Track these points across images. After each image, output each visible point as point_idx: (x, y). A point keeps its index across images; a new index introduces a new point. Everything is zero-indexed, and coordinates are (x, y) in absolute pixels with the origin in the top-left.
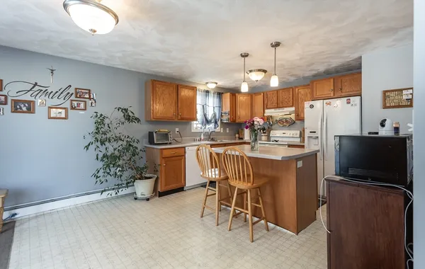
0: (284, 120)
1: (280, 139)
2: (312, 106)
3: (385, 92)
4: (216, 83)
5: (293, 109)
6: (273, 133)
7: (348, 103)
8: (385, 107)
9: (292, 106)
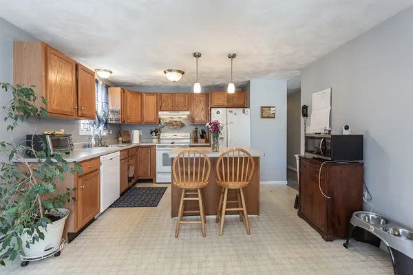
0: (174, 123)
1: (175, 141)
2: (218, 113)
3: (262, 107)
4: (111, 72)
5: (188, 113)
6: (163, 135)
7: (244, 112)
8: (263, 117)
9: (187, 111)
